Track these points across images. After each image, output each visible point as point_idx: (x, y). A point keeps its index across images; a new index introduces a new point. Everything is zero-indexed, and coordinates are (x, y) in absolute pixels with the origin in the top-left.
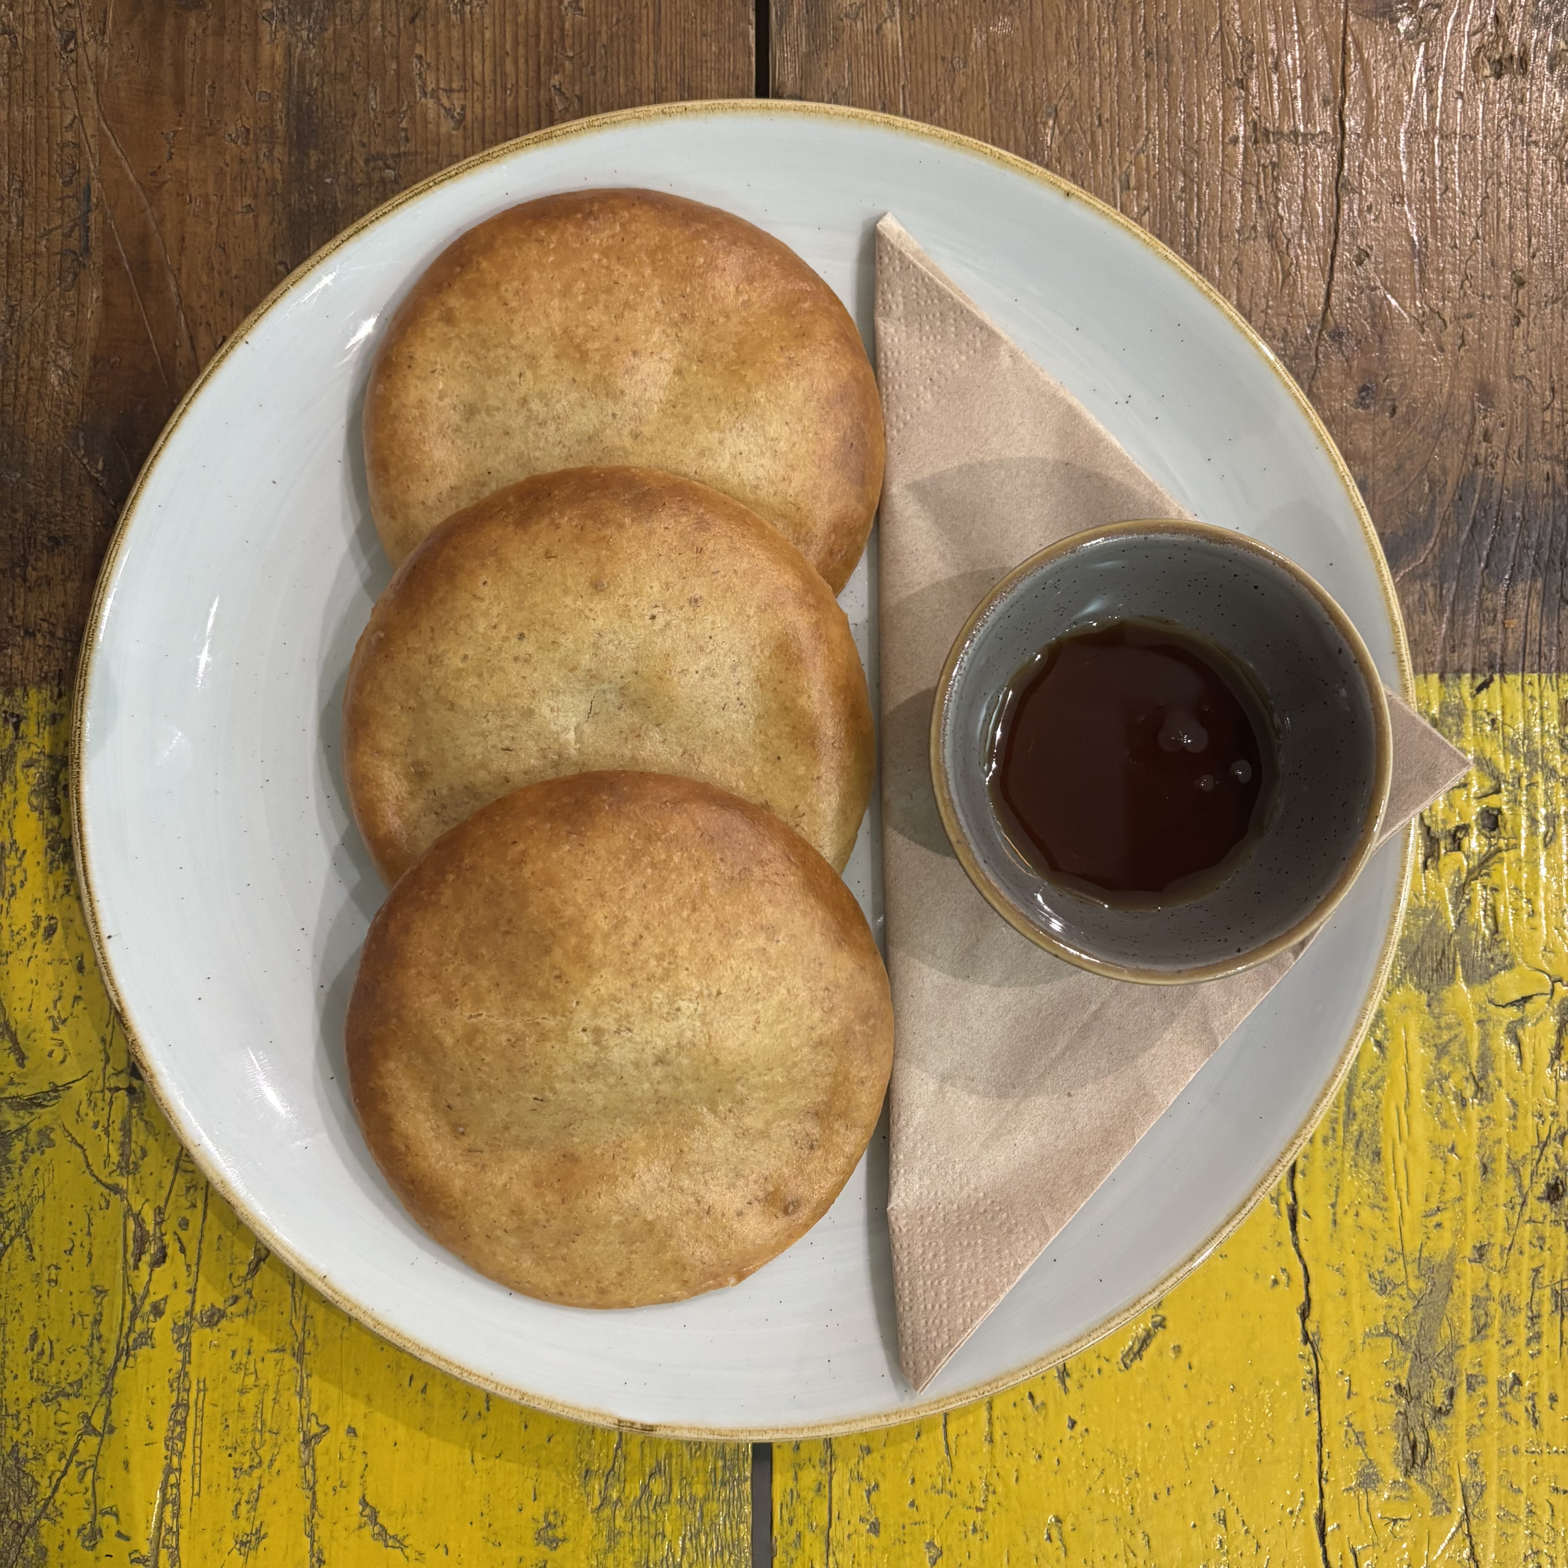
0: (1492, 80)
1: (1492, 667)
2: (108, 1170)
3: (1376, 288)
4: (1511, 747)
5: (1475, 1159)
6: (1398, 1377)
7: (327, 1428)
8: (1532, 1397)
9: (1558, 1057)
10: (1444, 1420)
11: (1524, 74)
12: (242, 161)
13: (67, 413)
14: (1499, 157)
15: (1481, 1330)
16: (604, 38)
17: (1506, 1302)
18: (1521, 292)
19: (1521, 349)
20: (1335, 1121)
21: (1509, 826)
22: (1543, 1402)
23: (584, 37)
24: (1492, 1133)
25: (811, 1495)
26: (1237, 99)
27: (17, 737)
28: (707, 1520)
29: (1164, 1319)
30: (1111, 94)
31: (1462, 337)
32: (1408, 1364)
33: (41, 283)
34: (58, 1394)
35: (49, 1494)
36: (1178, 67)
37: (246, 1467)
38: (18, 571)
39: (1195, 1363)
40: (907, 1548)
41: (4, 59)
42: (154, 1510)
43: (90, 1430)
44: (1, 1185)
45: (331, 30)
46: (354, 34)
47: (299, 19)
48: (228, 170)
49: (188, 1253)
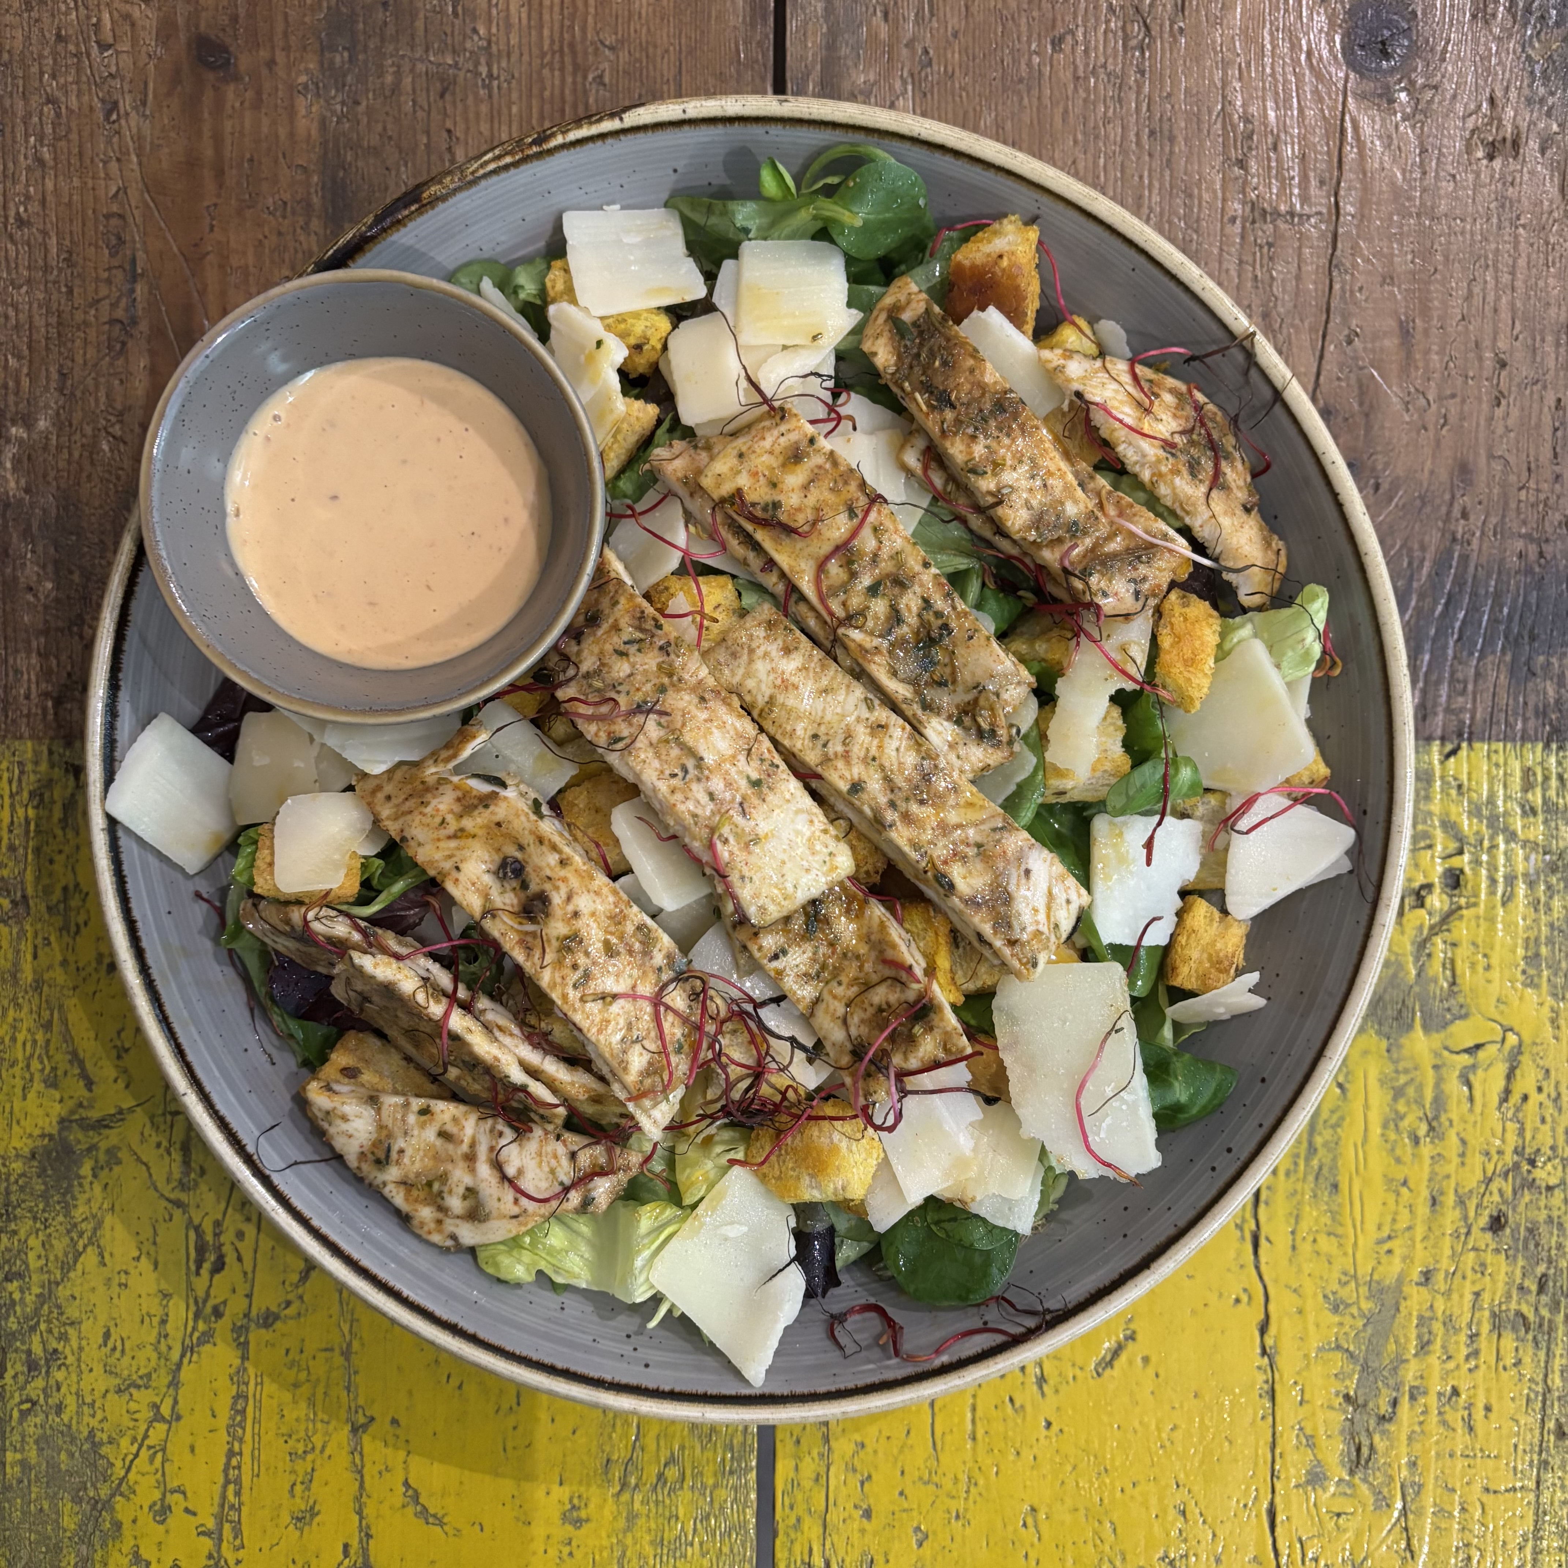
0: (1485, 162)
1: (1460, 735)
2: (171, 1186)
3: (1364, 366)
4: (1475, 812)
5: (1425, 1193)
6: (1347, 1387)
7: (372, 1419)
8: (1469, 1407)
9: (1506, 1100)
10: (1387, 1426)
11: (1515, 158)
12: (280, 234)
13: (118, 478)
14: (1487, 240)
15: (1424, 1347)
17: (1449, 1322)
18: (1504, 373)
19: (1500, 430)
20: (1297, 1155)
21: (1470, 885)
22: (1478, 1412)
24: (1443, 1169)
25: (810, 1484)
26: (1237, 178)
28: (716, 1506)
29: (1135, 1332)
30: (1115, 174)
31: (1445, 416)
32: (1356, 1375)
33: (91, 352)
34: (129, 1386)
35: (123, 1472)
36: (1181, 148)
37: (300, 1452)
39: (1162, 1373)
40: (896, 1532)
41: (49, 129)
42: (217, 1488)
43: (158, 1417)
44: (74, 1198)
45: (364, 104)
46: (387, 109)
47: (333, 93)
48: (266, 243)
49: (245, 1261)
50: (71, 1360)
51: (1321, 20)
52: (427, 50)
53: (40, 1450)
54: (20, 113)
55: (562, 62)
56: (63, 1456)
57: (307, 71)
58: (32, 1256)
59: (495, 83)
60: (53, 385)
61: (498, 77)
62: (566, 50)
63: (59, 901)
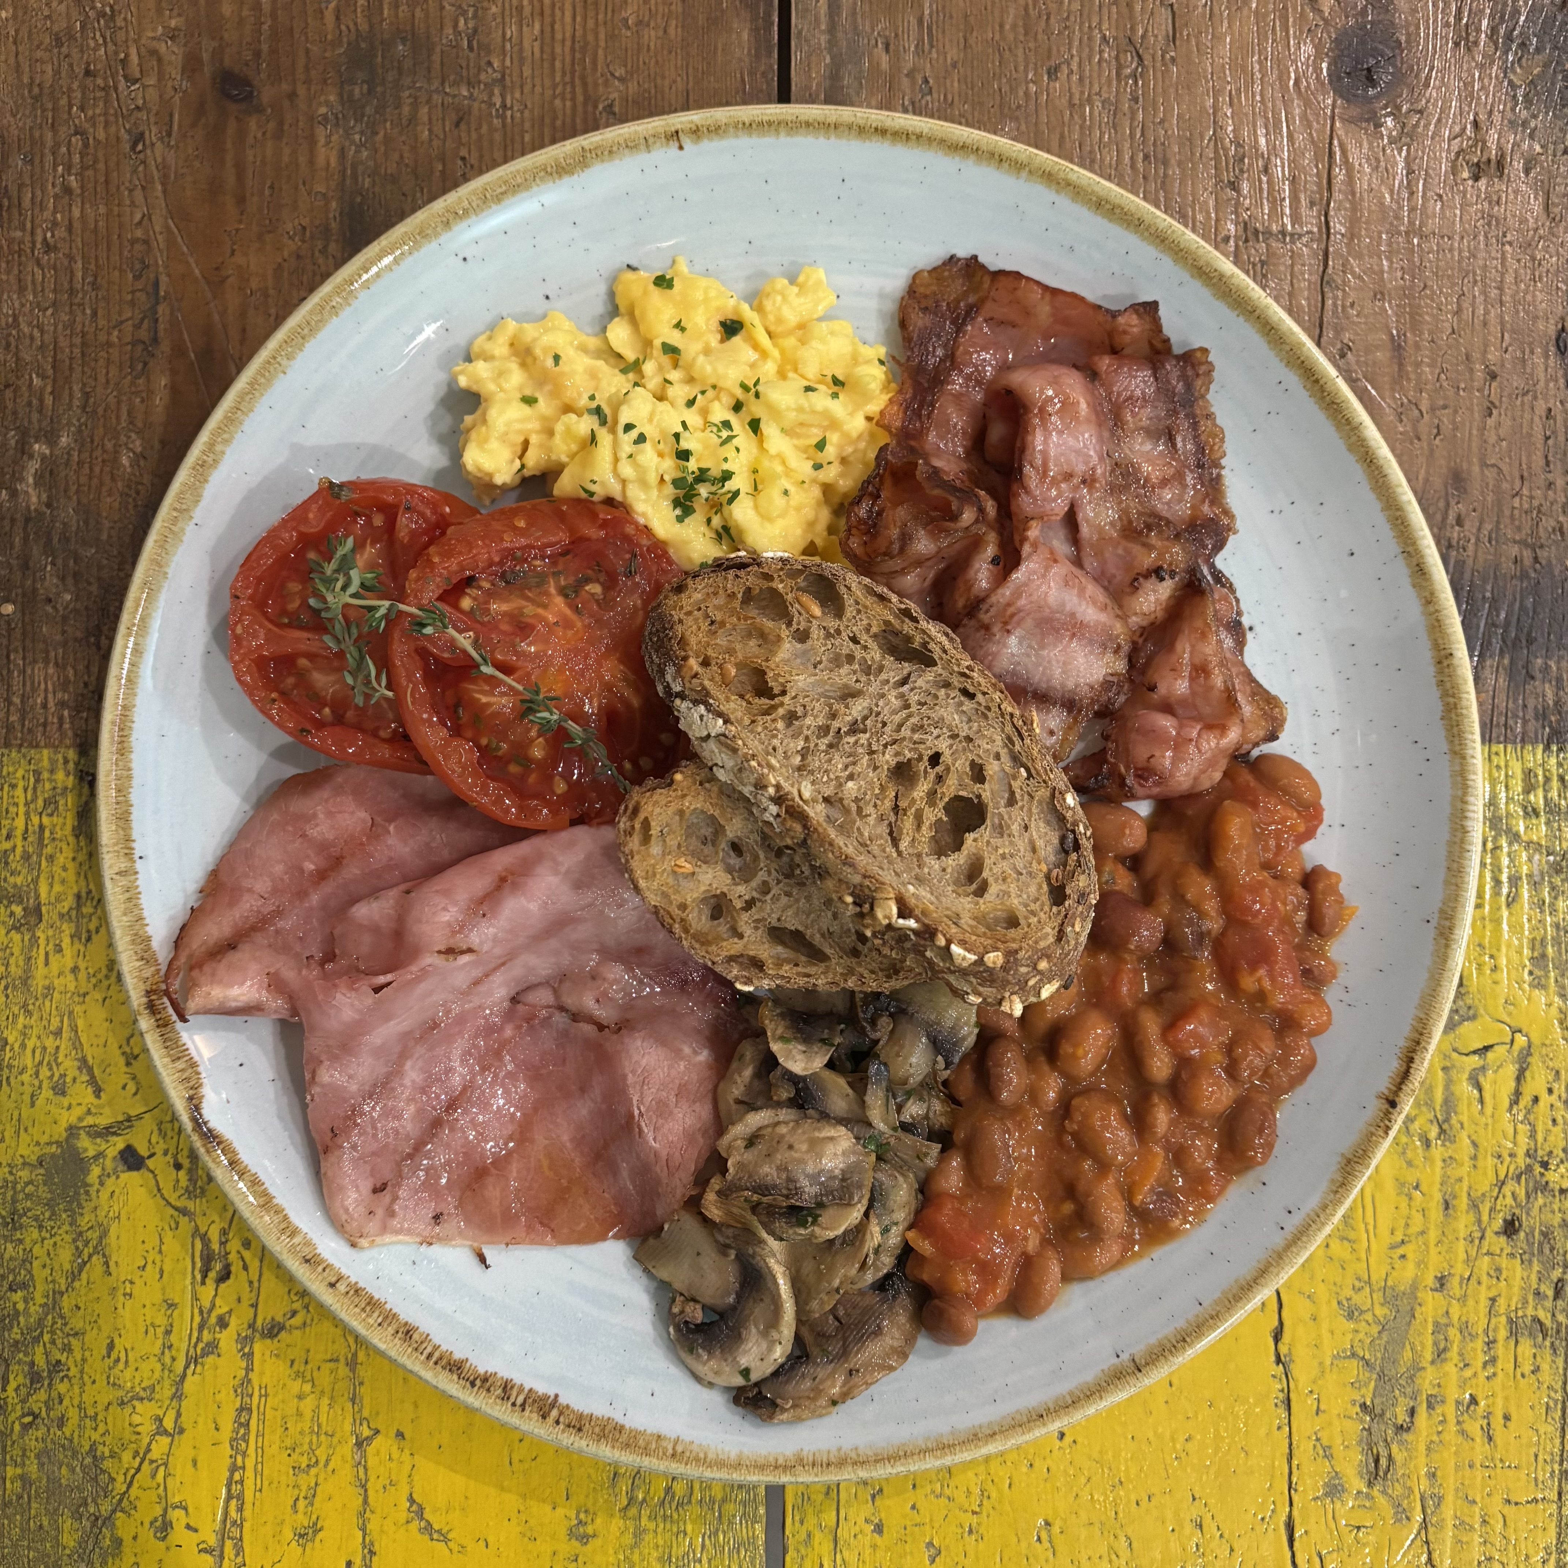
0: (1470, 182)
2: (178, 1194)
5: (1438, 1197)
6: (1363, 1396)
8: (1488, 1416)
9: (1516, 1102)
10: (1405, 1435)
11: (1501, 177)
12: (299, 257)
13: (138, 493)
14: (1475, 257)
15: (1440, 1354)
17: (1465, 1328)
18: (1494, 384)
19: (1492, 439)
22: (1497, 1421)
24: (1455, 1172)
25: (821, 1497)
26: (1229, 200)
28: (725, 1520)
31: (1438, 427)
32: (1373, 1384)
33: (113, 371)
34: (132, 1398)
35: (124, 1489)
36: (1174, 171)
37: (303, 1466)
40: (908, 1547)
41: (76, 158)
42: (220, 1504)
43: (161, 1431)
44: (80, 1206)
45: (382, 133)
46: (403, 138)
47: (352, 123)
48: (286, 265)
49: (251, 1270)
50: (73, 1371)
51: (1307, 49)
52: (443, 83)
53: (41, 1465)
54: (49, 143)
55: (573, 92)
56: (64, 1471)
57: (327, 103)
58: (36, 1264)
59: (509, 113)
60: (76, 403)
61: (511, 108)
62: (577, 82)
63: (71, 909)
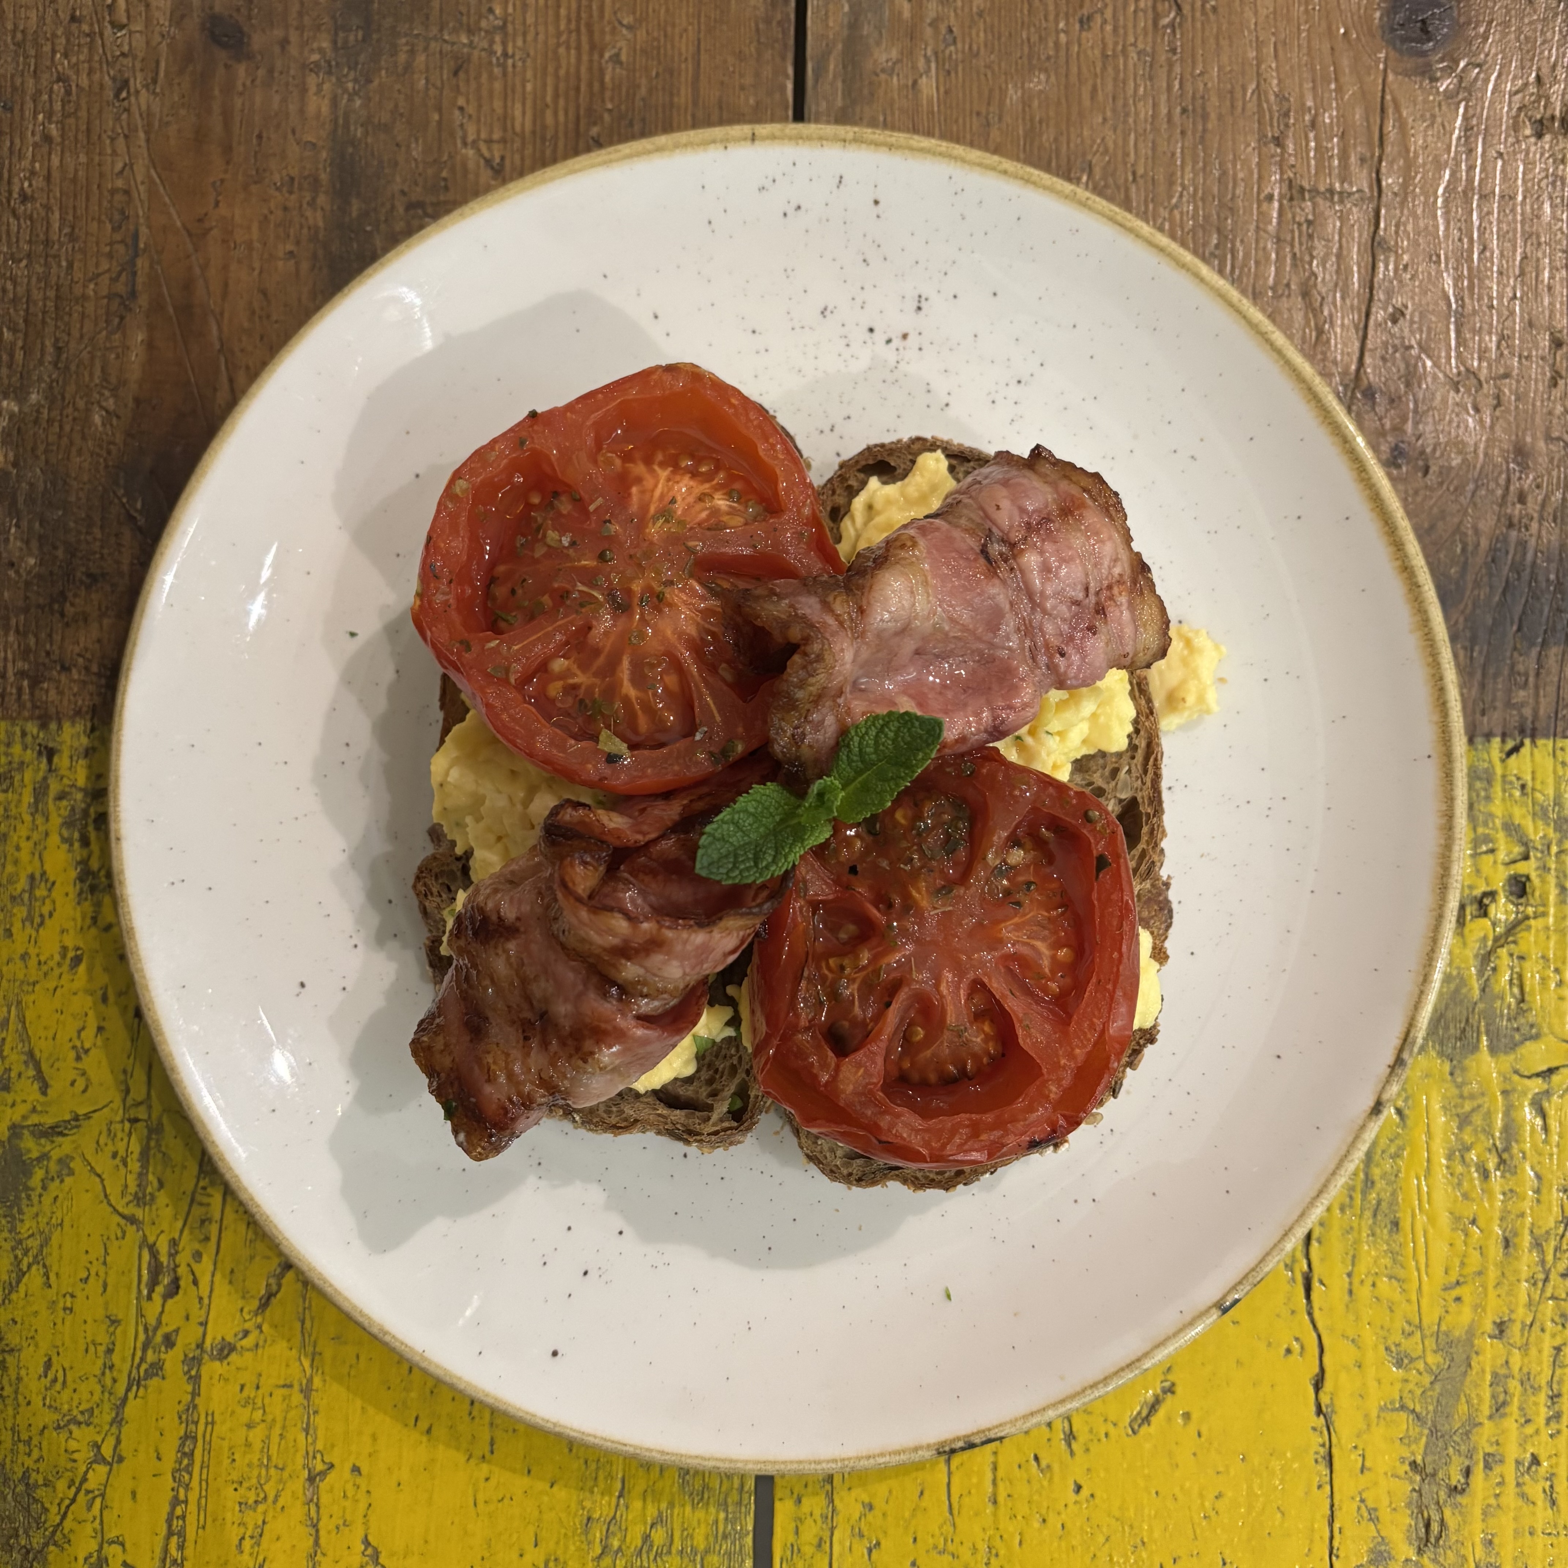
0: (1533, 140)
1: (1522, 731)
2: (126, 1200)
3: (1410, 347)
4: (1540, 813)
5: (1497, 1233)
6: (1413, 1453)
7: (332, 1466)
8: (1551, 1478)
10: (1459, 1498)
11: (1565, 135)
12: (286, 209)
13: (109, 452)
14: (1538, 217)
15: (1499, 1408)
16: (643, 91)
17: (1526, 1380)
18: (1559, 353)
19: (1558, 410)
20: (1352, 1188)
21: (1537, 894)
22: (1561, 1483)
23: (624, 90)
24: (1515, 1207)
25: (811, 1550)
26: (1273, 156)
27: (50, 770)
29: (1173, 1384)
30: (1145, 150)
31: (1498, 397)
32: (1424, 1439)
33: (88, 326)
34: (69, 1422)
35: (58, 1519)
36: (1213, 124)
37: (251, 1501)
38: (56, 606)
39: (1204, 1432)
41: (58, 106)
42: (159, 1541)
43: (99, 1459)
44: (20, 1212)
45: (376, 83)
46: (397, 87)
47: (346, 71)
48: (272, 218)
49: (201, 1286)
50: (7, 1391)
52: (441, 30)
54: (31, 90)
55: (579, 41)
57: (321, 50)
59: (510, 62)
60: (48, 358)
61: (513, 56)
62: (583, 29)
63: (24, 891)
